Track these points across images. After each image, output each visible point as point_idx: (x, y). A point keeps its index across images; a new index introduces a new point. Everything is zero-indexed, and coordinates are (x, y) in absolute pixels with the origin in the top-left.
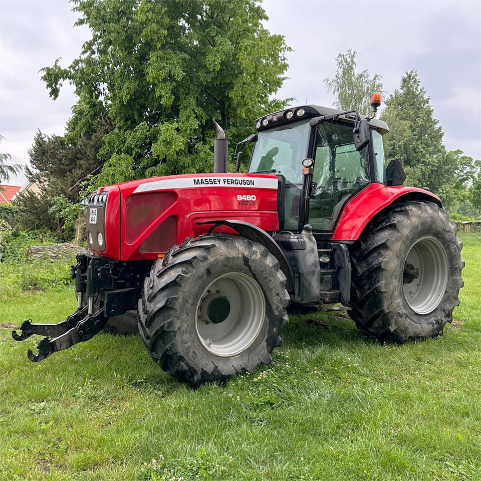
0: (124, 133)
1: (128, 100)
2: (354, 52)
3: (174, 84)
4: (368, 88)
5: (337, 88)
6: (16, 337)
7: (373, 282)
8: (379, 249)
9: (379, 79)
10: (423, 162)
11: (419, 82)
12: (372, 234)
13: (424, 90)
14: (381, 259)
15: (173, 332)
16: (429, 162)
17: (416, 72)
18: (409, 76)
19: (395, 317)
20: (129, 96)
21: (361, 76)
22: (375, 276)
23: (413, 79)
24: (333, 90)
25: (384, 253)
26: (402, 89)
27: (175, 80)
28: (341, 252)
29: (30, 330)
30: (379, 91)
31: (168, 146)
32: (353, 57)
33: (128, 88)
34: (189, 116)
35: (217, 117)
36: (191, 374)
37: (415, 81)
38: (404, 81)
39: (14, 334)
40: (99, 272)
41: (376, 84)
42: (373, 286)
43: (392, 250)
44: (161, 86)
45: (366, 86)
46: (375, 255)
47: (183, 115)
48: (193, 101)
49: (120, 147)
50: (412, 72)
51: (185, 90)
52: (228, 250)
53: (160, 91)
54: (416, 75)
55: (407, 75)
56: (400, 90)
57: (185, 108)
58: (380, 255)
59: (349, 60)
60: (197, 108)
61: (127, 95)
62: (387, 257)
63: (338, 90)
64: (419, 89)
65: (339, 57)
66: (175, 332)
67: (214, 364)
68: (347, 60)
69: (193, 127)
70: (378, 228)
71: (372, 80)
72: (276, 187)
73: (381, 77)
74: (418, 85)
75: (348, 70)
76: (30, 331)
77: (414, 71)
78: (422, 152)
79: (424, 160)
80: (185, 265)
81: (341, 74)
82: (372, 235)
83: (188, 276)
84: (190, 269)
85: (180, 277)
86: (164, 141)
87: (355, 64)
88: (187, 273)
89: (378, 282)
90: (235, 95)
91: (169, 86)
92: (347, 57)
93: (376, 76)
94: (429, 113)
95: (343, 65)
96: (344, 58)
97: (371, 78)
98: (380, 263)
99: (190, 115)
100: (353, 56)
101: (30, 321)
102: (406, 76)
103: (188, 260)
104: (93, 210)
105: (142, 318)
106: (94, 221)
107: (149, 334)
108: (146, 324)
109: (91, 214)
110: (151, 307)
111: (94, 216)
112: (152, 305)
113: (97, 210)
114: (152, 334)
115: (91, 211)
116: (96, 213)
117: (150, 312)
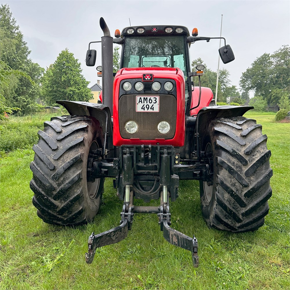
10: (21, 68)
11: (11, 14)
13: (15, 20)
16: (25, 69)
17: (8, 6)
18: (4, 8)
23: (7, 10)
37: (9, 12)
40: (177, 160)
50: (5, 5)
54: (9, 8)
64: (11, 18)
74: (11, 16)
78: (19, 61)
79: (21, 67)
94: (20, 36)
104: (146, 97)
105: (235, 191)
106: (153, 109)
107: (246, 203)
108: (246, 195)
109: (141, 101)
110: (252, 181)
111: (152, 104)
112: (253, 178)
113: (158, 98)
114: (251, 202)
115: (140, 98)
116: (158, 100)
117: (250, 184)
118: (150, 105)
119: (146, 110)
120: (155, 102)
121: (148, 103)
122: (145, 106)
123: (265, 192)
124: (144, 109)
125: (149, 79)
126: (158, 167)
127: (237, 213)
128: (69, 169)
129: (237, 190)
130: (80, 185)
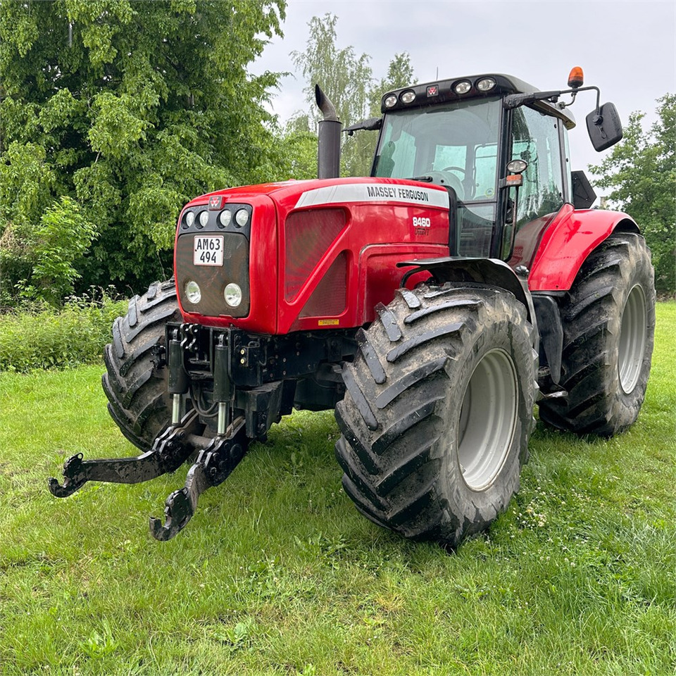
0: (22, 107)
1: (28, 51)
2: (335, 17)
3: (117, 29)
4: (352, 72)
5: (308, 67)
6: (58, 491)
7: (592, 352)
8: (600, 303)
9: (368, 61)
11: (412, 70)
12: (585, 280)
14: (603, 318)
15: (439, 459)
17: (408, 56)
18: (400, 61)
19: (613, 401)
20: (30, 45)
21: (343, 53)
22: (594, 343)
23: (404, 65)
24: (302, 69)
25: (606, 309)
26: (389, 78)
27: (118, 23)
28: (549, 308)
29: (82, 474)
30: (367, 79)
31: (115, 133)
32: (332, 24)
33: (27, 29)
34: (142, 86)
35: (183, 91)
36: (453, 527)
37: (407, 68)
38: (393, 67)
39: (55, 486)
40: (243, 356)
41: (364, 67)
42: (591, 358)
43: (616, 304)
44: (93, 30)
45: (350, 69)
46: (594, 311)
47: (130, 82)
48: (145, 61)
49: (17, 131)
50: (402, 55)
51: (130, 42)
52: (494, 310)
53: (91, 38)
55: (397, 58)
56: (388, 80)
57: (135, 72)
58: (601, 312)
59: (327, 28)
60: (154, 73)
61: (26, 40)
62: (612, 314)
63: (310, 71)
65: (312, 21)
66: (440, 460)
67: (475, 507)
68: (324, 28)
69: (151, 103)
70: (593, 272)
71: (357, 62)
72: (445, 204)
73: (371, 58)
74: (411, 75)
75: (325, 44)
76: (81, 476)
77: (406, 55)
80: (448, 340)
81: (315, 47)
82: (584, 283)
83: (456, 359)
84: (457, 346)
85: (448, 361)
86: (108, 124)
87: (335, 35)
88: (454, 355)
89: (600, 351)
90: (220, 58)
91: (108, 31)
92: (324, 23)
93: (364, 56)
95: (318, 34)
96: (320, 23)
97: (357, 58)
98: (606, 324)
99: (143, 83)
100: (333, 21)
101: (80, 457)
102: (395, 60)
103: (455, 331)
104: (206, 239)
105: (359, 437)
106: (215, 260)
107: (380, 466)
108: (375, 448)
109: (201, 246)
110: (388, 419)
111: (214, 250)
112: (391, 414)
113: (221, 239)
114: (389, 465)
115: (200, 240)
116: (221, 244)
117: (384, 426)
118: (212, 252)
119: (206, 263)
120: (217, 247)
121: (209, 250)
122: (205, 255)
123: (416, 449)
124: (203, 260)
125: (216, 205)
126: (211, 367)
127: (369, 485)
128: (140, 360)
129: (362, 435)
130: (158, 389)
